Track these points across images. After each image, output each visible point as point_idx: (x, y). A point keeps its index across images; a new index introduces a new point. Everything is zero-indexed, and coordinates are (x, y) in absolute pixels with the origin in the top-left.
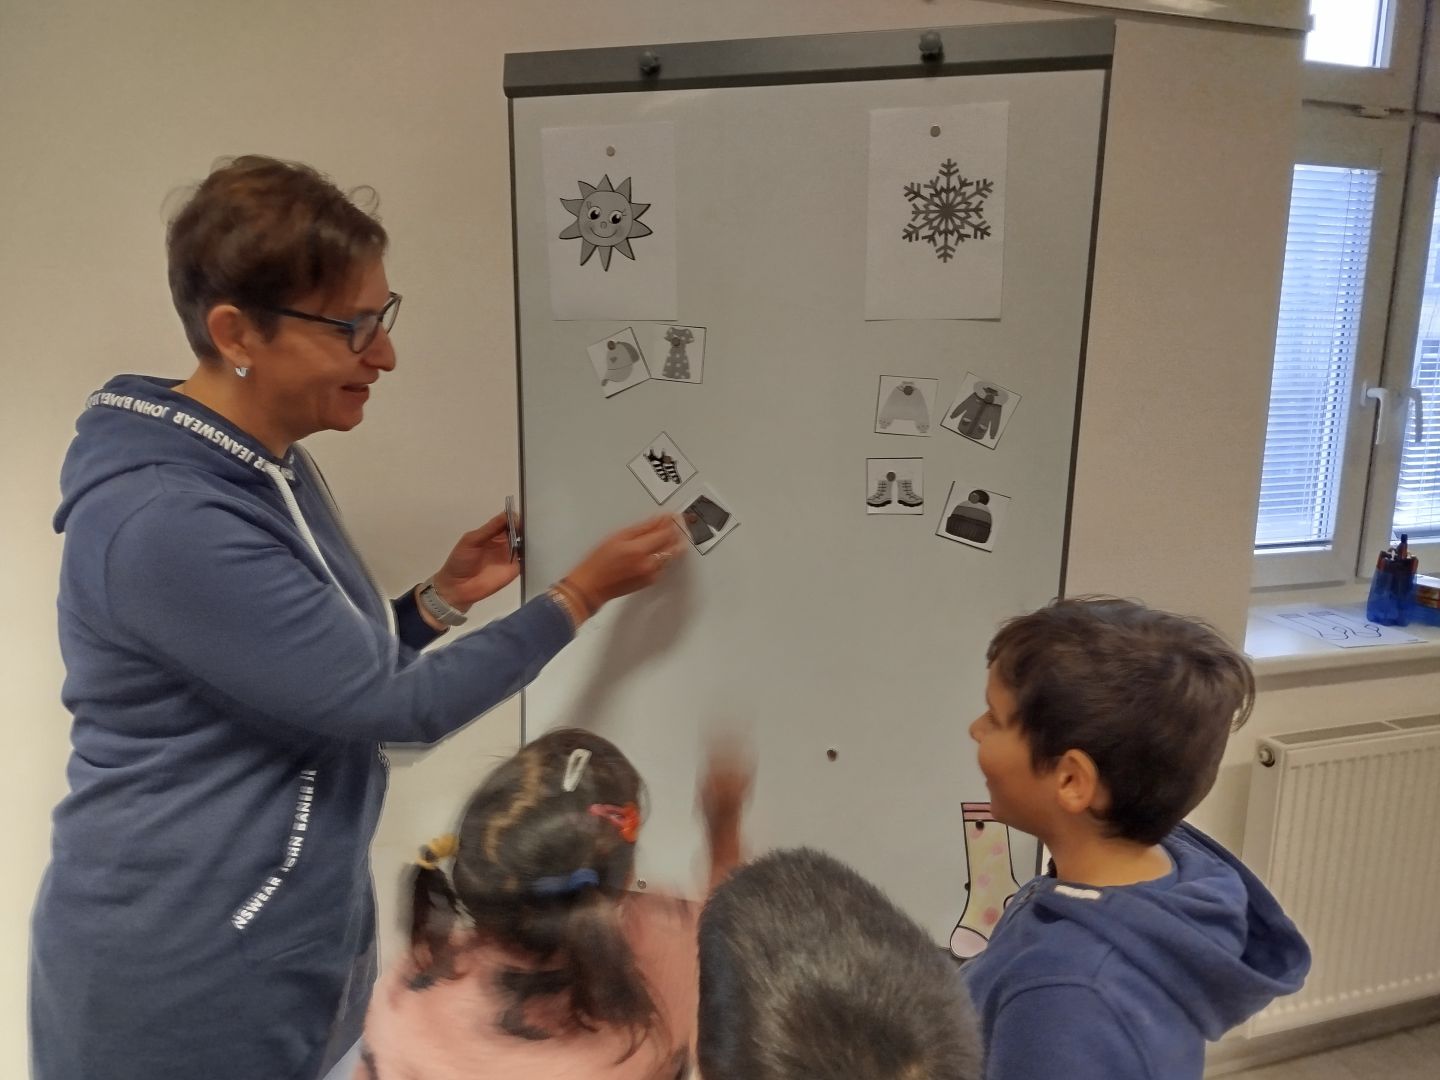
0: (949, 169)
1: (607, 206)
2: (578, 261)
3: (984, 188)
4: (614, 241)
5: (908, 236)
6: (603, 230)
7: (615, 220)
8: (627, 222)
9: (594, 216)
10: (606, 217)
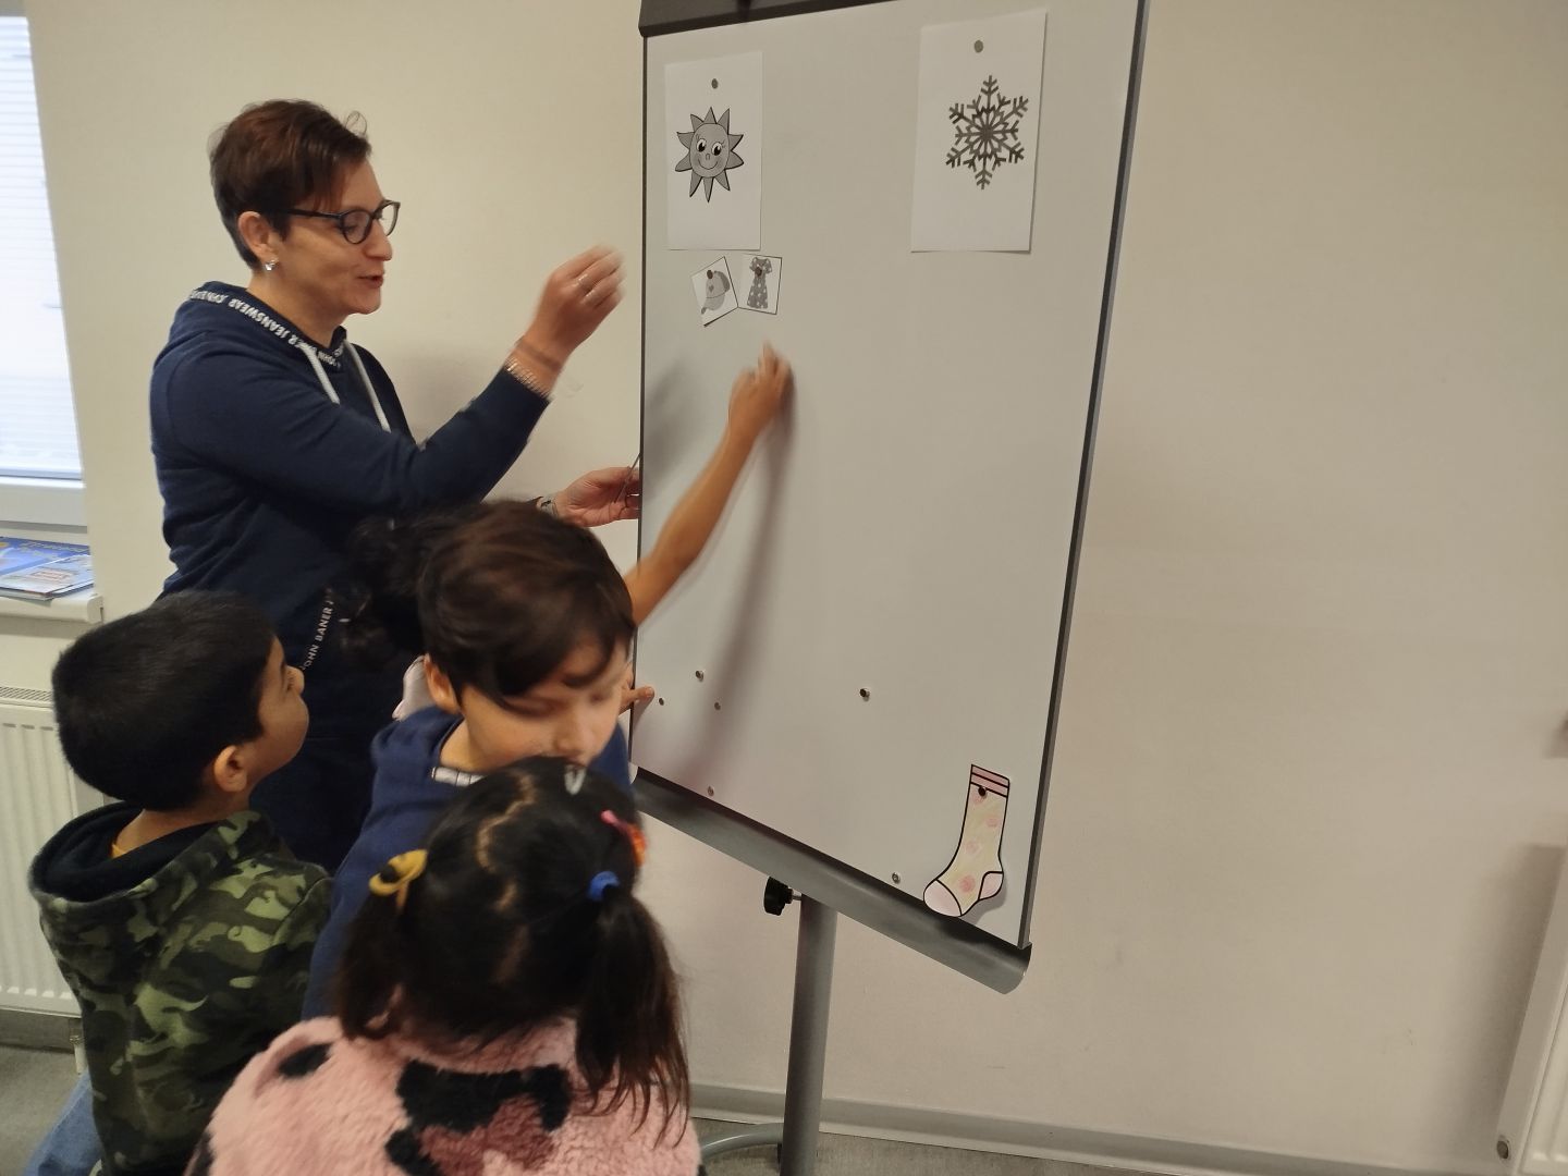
0: (990, 87)
1: (711, 137)
2: (689, 191)
3: (1021, 105)
4: (716, 171)
5: (951, 161)
6: (708, 161)
7: (717, 152)
8: (725, 153)
9: (701, 148)
10: (709, 150)
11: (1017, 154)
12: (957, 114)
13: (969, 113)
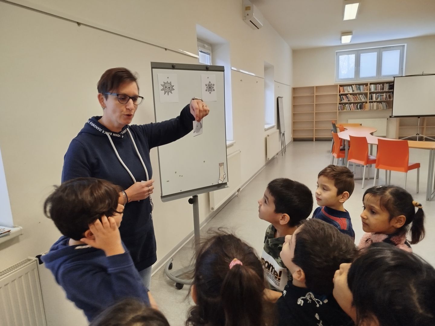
0: (210, 82)
1: (168, 86)
2: (164, 94)
3: (214, 85)
4: (169, 91)
5: (206, 91)
6: (167, 89)
7: (169, 88)
8: (171, 88)
9: (166, 87)
10: (168, 87)
11: (214, 90)
12: (206, 85)
13: (208, 85)
